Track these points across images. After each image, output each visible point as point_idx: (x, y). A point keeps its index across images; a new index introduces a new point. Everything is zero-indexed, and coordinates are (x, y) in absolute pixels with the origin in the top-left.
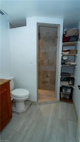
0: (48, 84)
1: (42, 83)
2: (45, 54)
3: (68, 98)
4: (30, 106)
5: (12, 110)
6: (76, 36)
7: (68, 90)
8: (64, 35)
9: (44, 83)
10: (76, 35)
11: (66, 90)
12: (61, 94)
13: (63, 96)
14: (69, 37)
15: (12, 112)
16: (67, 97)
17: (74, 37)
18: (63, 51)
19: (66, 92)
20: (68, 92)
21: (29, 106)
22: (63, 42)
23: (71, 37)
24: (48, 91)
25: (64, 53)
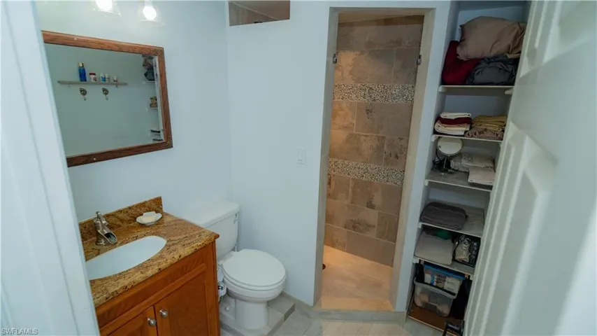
0: (372, 235)
1: (345, 227)
2: (368, 111)
3: (445, 309)
4: (286, 316)
5: (221, 319)
6: (506, 62)
7: (448, 279)
8: (452, 47)
9: (354, 227)
10: (510, 56)
11: (441, 279)
12: (418, 290)
13: (425, 299)
14: (475, 62)
15: (220, 325)
16: (440, 308)
17: (499, 65)
18: (438, 119)
19: (440, 285)
20: (446, 286)
21: (281, 315)
22: (444, 81)
23: (483, 64)
24: (367, 262)
25: (442, 128)
